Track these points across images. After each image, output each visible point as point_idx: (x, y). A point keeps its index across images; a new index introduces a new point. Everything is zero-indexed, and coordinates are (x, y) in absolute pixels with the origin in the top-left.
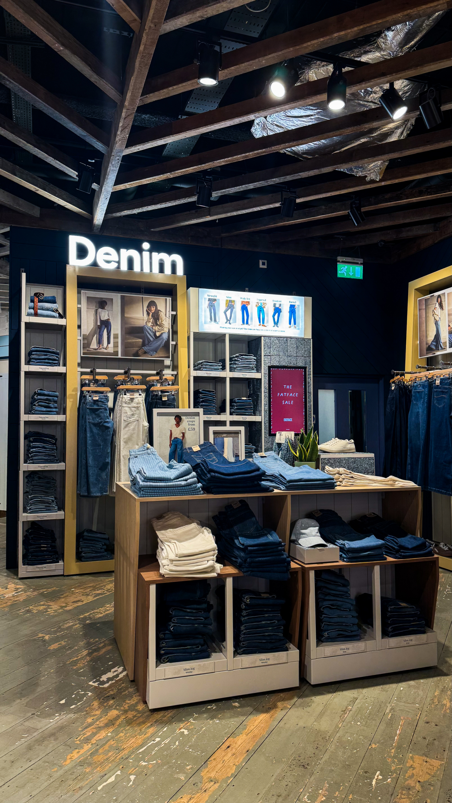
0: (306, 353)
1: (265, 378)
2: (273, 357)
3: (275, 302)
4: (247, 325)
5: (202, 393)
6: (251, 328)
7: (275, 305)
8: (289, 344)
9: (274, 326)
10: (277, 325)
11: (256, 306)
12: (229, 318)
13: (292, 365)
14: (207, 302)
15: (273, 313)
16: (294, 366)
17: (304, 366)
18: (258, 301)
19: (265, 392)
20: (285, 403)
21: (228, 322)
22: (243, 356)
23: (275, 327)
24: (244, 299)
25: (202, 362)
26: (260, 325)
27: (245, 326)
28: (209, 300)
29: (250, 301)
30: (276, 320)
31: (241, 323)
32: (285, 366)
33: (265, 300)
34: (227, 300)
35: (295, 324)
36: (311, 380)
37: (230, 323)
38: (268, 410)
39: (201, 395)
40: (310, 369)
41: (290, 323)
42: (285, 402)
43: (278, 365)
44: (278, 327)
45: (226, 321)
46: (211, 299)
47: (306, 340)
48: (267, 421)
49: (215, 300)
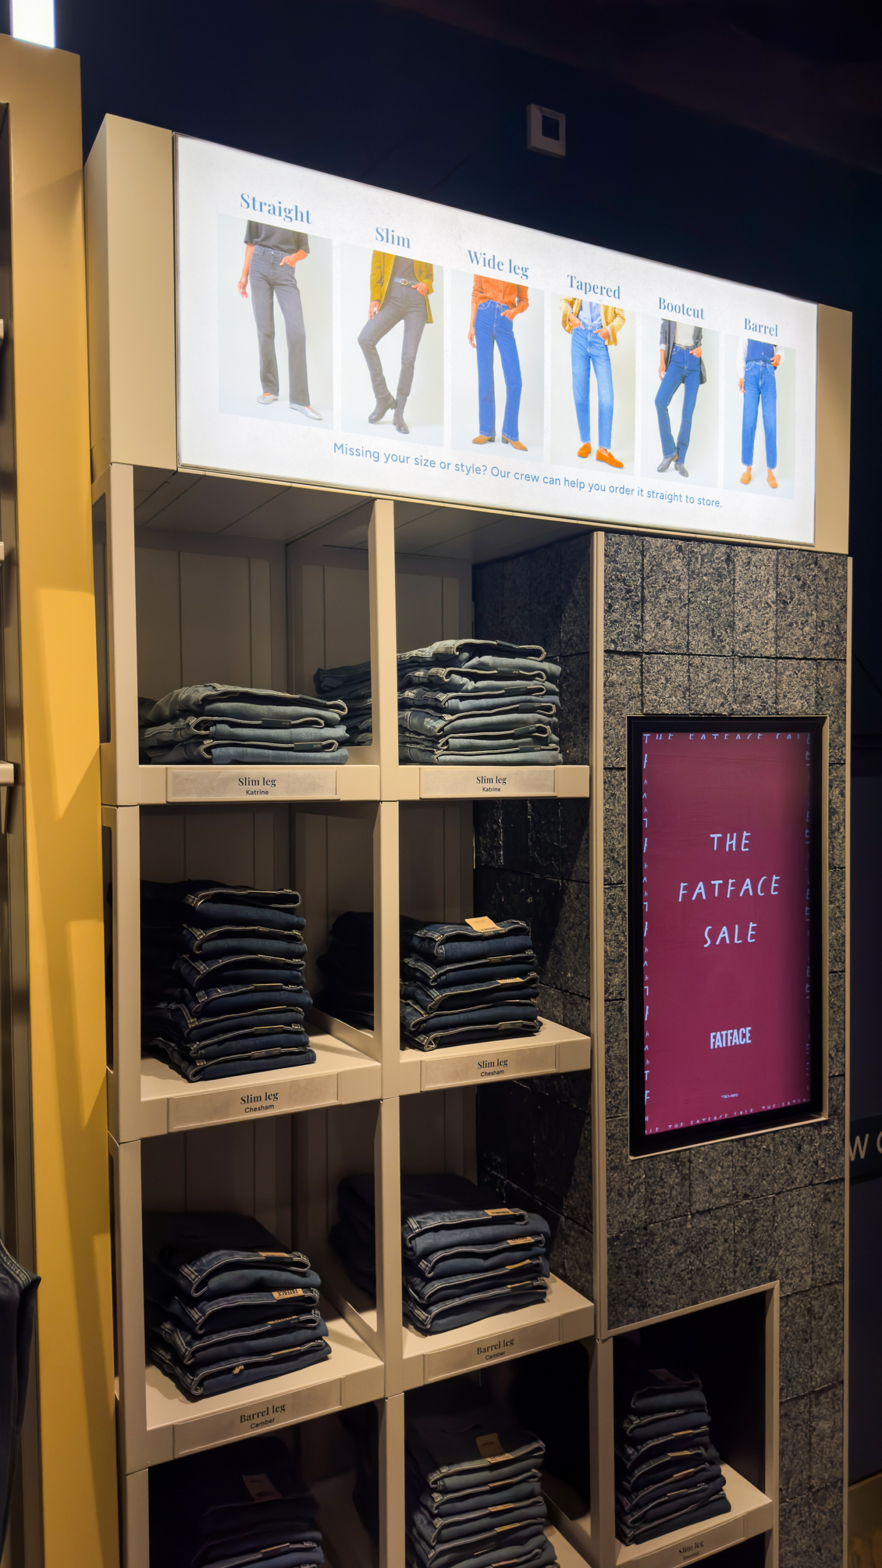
0: (823, 639)
1: (610, 797)
2: (655, 665)
3: (672, 316)
4: (509, 446)
5: (205, 921)
6: (532, 473)
7: (668, 330)
8: (740, 585)
9: (663, 469)
10: (680, 460)
11: (565, 321)
12: (393, 388)
13: (753, 708)
14: (240, 253)
15: (658, 383)
16: (764, 714)
17: (811, 712)
18: (579, 295)
19: (608, 883)
20: (714, 940)
21: (390, 414)
22: (487, 659)
23: (672, 471)
24: (493, 263)
25: (207, 700)
26: (585, 452)
27: (498, 452)
28: (255, 233)
29: (531, 284)
30: (675, 431)
31: (475, 430)
32: (720, 717)
33: (617, 293)
34: (379, 258)
35: (772, 461)
36: (843, 794)
37: (400, 425)
38: (626, 994)
39: (200, 934)
40: (840, 731)
41: (747, 458)
42: (714, 935)
43: (681, 710)
44: (684, 473)
45: (371, 403)
46: (272, 230)
47: (825, 563)
48: (620, 1060)
49: (298, 243)
